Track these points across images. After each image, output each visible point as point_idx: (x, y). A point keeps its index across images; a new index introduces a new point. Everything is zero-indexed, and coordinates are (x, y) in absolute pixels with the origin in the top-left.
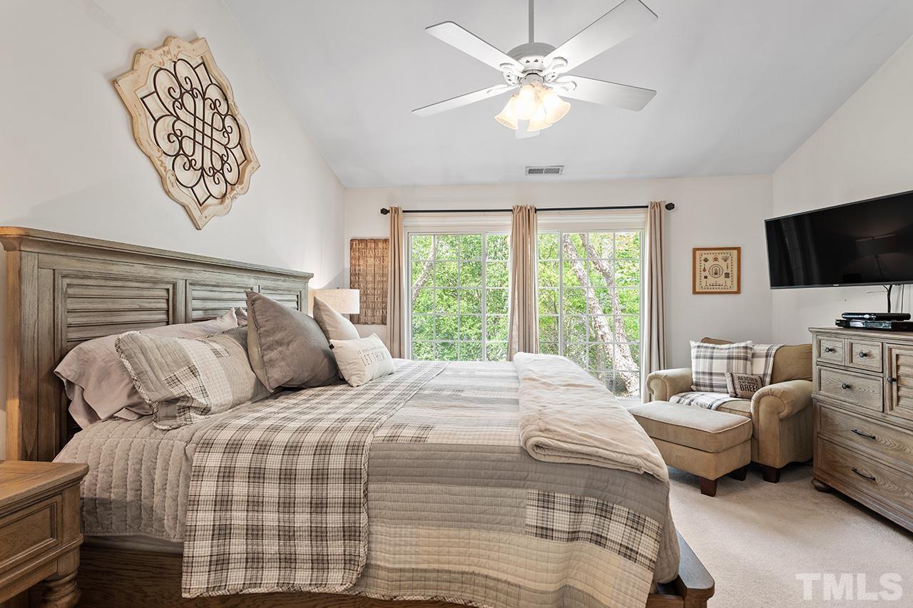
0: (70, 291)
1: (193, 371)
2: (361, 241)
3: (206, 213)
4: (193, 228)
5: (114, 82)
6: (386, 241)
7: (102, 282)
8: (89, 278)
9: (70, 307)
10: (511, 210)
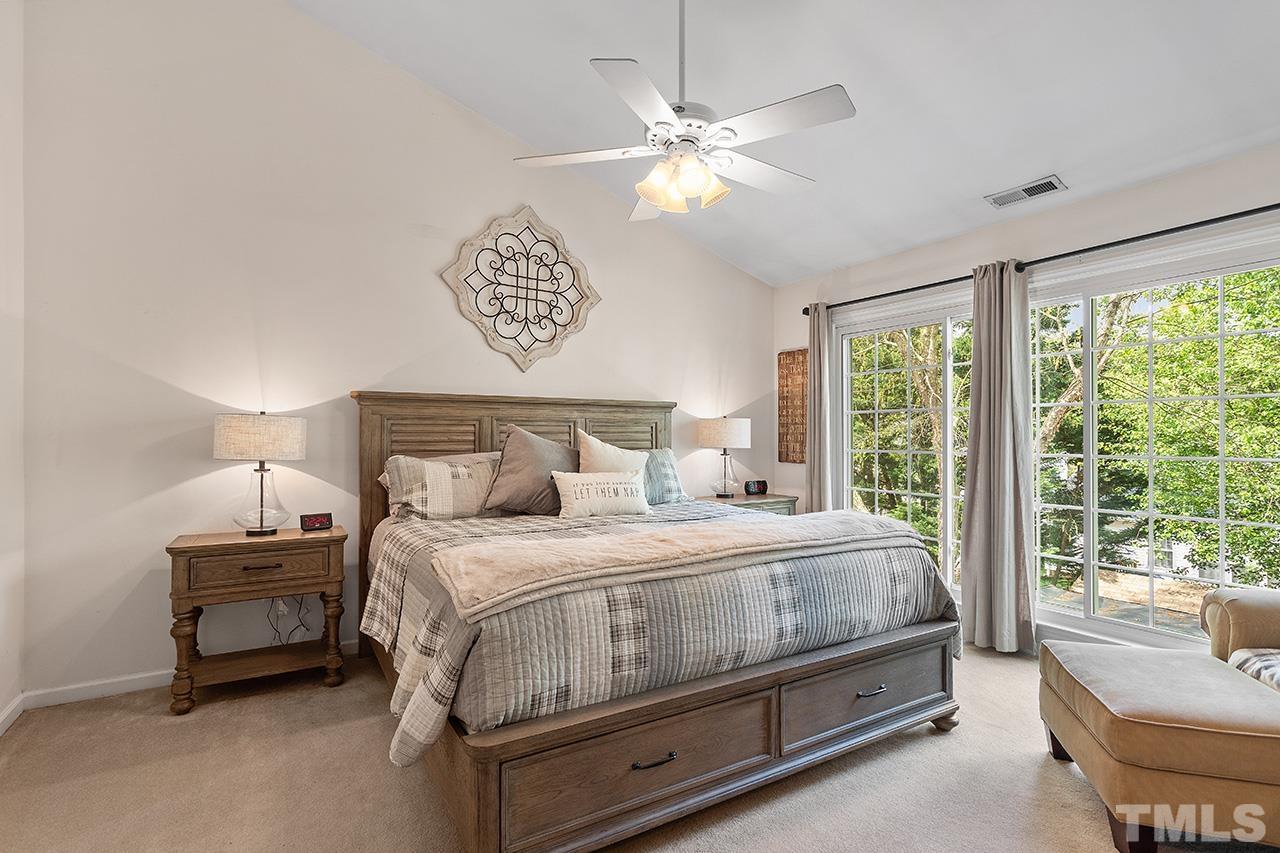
0: (394, 428)
1: (424, 486)
2: (790, 354)
3: (530, 357)
4: (518, 370)
5: (441, 276)
6: (803, 352)
7: (416, 421)
8: (406, 419)
9: (394, 439)
10: (971, 277)
